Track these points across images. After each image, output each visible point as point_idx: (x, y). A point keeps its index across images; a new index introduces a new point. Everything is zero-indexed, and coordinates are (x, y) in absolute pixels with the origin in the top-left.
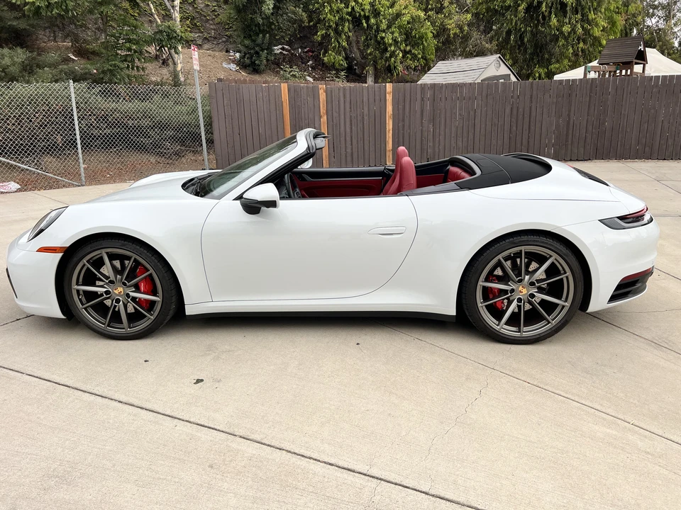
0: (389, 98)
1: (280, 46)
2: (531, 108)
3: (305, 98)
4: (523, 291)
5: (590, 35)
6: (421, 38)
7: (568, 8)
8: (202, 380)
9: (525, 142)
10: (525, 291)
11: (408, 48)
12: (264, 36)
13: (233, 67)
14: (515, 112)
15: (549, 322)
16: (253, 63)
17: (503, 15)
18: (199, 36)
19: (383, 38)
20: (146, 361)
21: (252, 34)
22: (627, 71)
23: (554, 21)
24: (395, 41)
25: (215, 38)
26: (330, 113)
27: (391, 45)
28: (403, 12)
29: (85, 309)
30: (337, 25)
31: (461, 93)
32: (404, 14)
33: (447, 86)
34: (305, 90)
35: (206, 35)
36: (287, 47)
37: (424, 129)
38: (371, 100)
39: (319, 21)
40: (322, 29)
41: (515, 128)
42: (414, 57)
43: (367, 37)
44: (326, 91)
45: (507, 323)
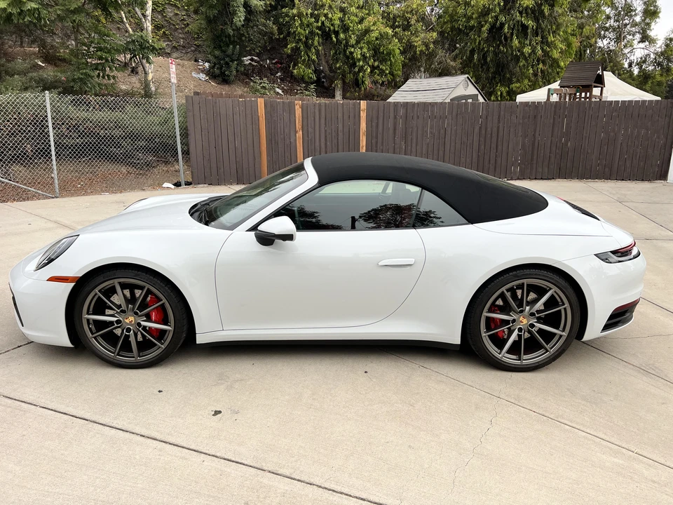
0: (363, 115)
1: (249, 57)
2: (498, 127)
3: (282, 112)
4: (524, 321)
5: (550, 57)
6: (389, 54)
7: (529, 31)
8: (220, 412)
9: (492, 161)
10: (525, 321)
11: (376, 64)
12: (234, 47)
13: (203, 76)
14: (483, 132)
15: (547, 351)
16: (223, 74)
17: (467, 34)
18: (168, 44)
19: (351, 53)
20: (160, 391)
21: (222, 45)
22: (586, 94)
23: (516, 42)
24: (364, 56)
25: (184, 47)
26: (305, 128)
27: (359, 60)
28: (372, 28)
29: (95, 338)
30: (307, 38)
31: (432, 111)
32: (372, 31)
33: (419, 104)
34: (281, 104)
35: (175, 44)
36: (256, 58)
37: (396, 146)
38: (346, 117)
39: (289, 34)
40: (292, 42)
41: (483, 147)
42: (382, 72)
43: (336, 52)
44: (302, 107)
45: (509, 352)
